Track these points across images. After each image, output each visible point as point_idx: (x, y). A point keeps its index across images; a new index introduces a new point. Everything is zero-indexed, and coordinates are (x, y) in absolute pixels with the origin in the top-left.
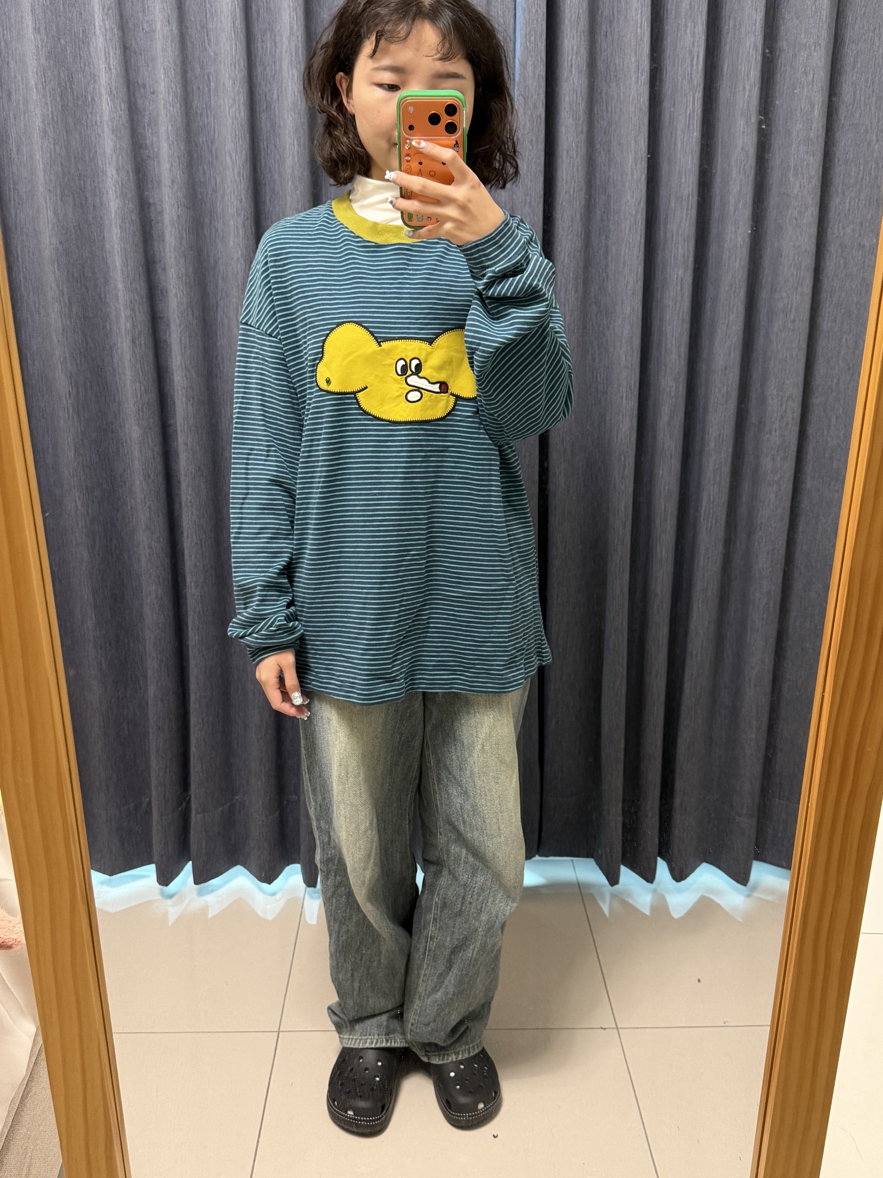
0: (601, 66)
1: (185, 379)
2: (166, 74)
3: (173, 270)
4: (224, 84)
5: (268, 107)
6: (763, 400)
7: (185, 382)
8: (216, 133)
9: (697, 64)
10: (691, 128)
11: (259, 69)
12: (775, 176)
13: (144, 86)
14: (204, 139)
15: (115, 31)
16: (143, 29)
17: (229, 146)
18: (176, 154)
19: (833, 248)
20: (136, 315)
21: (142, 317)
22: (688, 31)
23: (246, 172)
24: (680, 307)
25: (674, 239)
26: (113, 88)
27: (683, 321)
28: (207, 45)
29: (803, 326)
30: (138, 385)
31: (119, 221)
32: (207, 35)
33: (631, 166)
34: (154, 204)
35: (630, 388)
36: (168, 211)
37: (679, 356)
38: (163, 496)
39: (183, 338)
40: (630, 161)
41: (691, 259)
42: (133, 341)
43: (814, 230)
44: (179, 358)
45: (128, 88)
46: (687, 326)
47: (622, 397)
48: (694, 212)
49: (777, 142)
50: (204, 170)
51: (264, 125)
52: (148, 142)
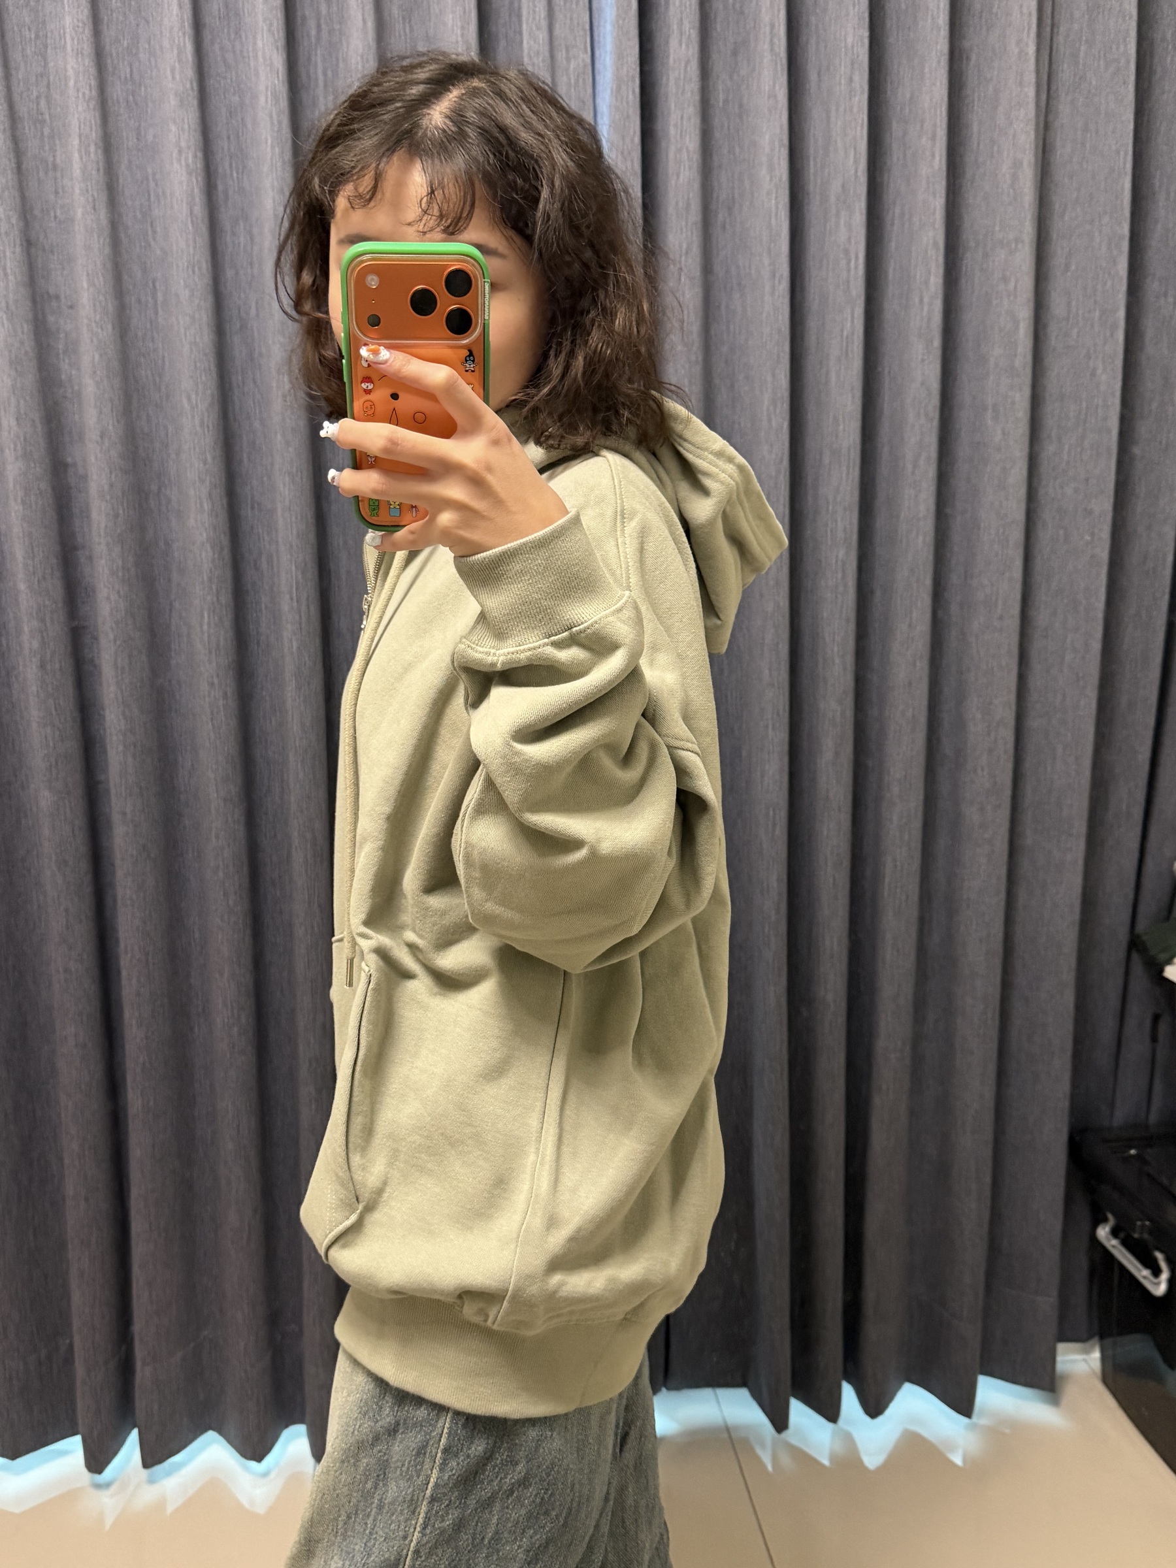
0: (719, 270)
1: (121, 717)
2: (91, 284)
3: (103, 562)
4: (177, 295)
5: (244, 327)
6: (960, 725)
7: (123, 722)
8: (167, 363)
9: (856, 267)
10: (851, 356)
11: (229, 273)
12: (964, 418)
13: (57, 297)
14: (149, 373)
15: (14, 221)
16: (55, 217)
17: (186, 384)
18: (106, 396)
19: (1047, 516)
20: (46, 630)
21: (57, 629)
22: (842, 222)
23: (212, 419)
24: (843, 602)
25: (830, 508)
26: (11, 302)
27: (848, 620)
28: (150, 239)
29: (1014, 623)
30: (49, 730)
31: (20, 494)
32: (152, 226)
33: (768, 410)
34: (75, 465)
35: (778, 714)
36: (95, 477)
37: (845, 669)
38: (88, 890)
39: (119, 660)
40: (766, 403)
41: (855, 537)
42: (42, 666)
43: (1022, 492)
44: (112, 688)
45: (34, 301)
46: (852, 626)
47: (767, 727)
48: (856, 472)
49: (966, 372)
50: (148, 414)
51: (238, 350)
52: (63, 377)
